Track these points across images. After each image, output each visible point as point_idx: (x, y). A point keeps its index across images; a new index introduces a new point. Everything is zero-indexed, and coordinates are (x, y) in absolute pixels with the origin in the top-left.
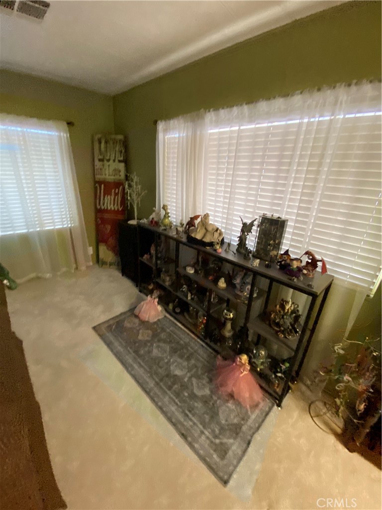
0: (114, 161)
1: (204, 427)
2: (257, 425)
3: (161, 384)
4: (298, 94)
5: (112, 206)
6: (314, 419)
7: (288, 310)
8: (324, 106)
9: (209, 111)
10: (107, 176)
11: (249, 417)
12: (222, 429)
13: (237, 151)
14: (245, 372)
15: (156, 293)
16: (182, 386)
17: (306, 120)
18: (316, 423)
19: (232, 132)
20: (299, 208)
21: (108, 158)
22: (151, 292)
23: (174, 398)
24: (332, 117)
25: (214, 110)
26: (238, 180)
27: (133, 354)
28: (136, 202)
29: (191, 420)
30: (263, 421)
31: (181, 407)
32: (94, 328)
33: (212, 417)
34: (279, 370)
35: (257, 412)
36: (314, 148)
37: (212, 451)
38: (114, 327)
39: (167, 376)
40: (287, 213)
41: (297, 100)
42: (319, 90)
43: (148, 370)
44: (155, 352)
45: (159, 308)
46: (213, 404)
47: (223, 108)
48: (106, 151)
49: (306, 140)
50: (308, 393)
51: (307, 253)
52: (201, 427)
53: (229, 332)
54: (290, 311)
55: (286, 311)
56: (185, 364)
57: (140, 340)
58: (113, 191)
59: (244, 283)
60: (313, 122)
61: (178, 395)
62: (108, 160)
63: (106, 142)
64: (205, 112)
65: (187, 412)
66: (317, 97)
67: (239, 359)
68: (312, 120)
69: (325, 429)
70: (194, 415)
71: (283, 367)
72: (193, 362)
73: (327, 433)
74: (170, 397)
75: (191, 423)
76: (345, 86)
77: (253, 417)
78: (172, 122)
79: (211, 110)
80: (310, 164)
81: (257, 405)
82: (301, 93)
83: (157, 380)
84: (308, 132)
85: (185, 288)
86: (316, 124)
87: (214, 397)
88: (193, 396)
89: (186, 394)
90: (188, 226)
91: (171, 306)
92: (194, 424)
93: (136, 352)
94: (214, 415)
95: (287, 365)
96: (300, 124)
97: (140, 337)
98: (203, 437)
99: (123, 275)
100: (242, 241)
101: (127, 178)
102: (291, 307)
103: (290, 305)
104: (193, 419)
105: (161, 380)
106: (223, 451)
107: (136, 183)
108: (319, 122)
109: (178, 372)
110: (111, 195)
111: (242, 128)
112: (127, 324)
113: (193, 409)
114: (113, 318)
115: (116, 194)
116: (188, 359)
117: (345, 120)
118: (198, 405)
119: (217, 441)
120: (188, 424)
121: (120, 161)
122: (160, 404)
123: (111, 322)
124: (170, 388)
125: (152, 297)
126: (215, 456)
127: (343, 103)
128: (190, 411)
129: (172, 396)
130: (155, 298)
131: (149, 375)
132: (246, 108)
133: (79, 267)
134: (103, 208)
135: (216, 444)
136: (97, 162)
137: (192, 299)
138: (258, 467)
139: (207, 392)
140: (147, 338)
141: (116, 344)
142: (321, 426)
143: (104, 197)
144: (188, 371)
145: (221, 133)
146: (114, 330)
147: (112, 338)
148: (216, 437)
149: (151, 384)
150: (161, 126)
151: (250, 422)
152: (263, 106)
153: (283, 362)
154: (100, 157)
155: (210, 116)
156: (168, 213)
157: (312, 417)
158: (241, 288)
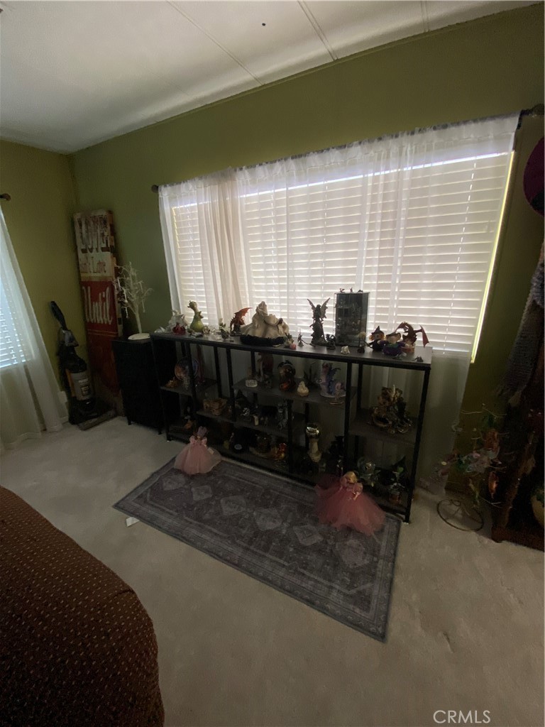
0: (97, 249)
1: (330, 581)
2: (392, 552)
3: (252, 548)
4: (356, 145)
5: (101, 317)
6: (449, 521)
7: (394, 398)
8: (388, 157)
9: (241, 169)
10: (93, 275)
11: (379, 546)
12: (352, 575)
13: (289, 218)
14: (358, 494)
15: (202, 431)
16: (281, 541)
17: (371, 175)
18: (452, 525)
19: (277, 195)
20: (380, 278)
21: (90, 247)
22: (191, 432)
23: (278, 559)
24: (399, 170)
25: (248, 167)
26: (295, 255)
27: (196, 522)
28: (137, 306)
29: (309, 578)
30: (396, 544)
31: (290, 568)
32: (117, 506)
33: (335, 566)
34: (393, 480)
35: (385, 537)
36: (384, 206)
37: (351, 607)
38: (148, 495)
39: (256, 535)
40: (366, 286)
41: (356, 151)
42: (380, 139)
43: (225, 535)
44: (227, 510)
45: (211, 451)
46: (331, 550)
47: (261, 165)
48: (88, 237)
49: (374, 198)
50: (430, 496)
51: (402, 326)
52: (326, 582)
53: (317, 454)
54: (396, 398)
55: (392, 399)
56: (274, 512)
57: (197, 502)
58: (100, 294)
59: (331, 381)
60: (378, 176)
61: (280, 554)
62: (91, 250)
63: (87, 224)
64: (236, 170)
65: (302, 570)
66: (380, 148)
67: (346, 480)
68: (377, 174)
69: (463, 528)
70: (311, 571)
71: (397, 474)
72: (284, 506)
73: (468, 531)
74: (272, 561)
75: (311, 582)
76: (408, 134)
77: (384, 544)
78: (183, 186)
79: (244, 167)
80: (383, 225)
81: (382, 530)
82: (360, 143)
83: (245, 545)
84: (375, 188)
85: (246, 411)
86: (381, 178)
87: (328, 541)
88: (301, 549)
89: (291, 550)
90: (233, 326)
91: (226, 444)
92: (316, 581)
93: (199, 519)
94: (336, 562)
95: (401, 469)
96: (365, 181)
97: (196, 498)
98: (335, 594)
99: (130, 424)
100: (318, 328)
101: (118, 272)
102: (396, 393)
103: (394, 392)
104: (312, 576)
105: (250, 542)
106: (363, 600)
107: (133, 277)
108: (386, 176)
109: (270, 525)
110: (98, 302)
111: (290, 188)
112: (169, 486)
113: (307, 564)
114: (142, 485)
115: (104, 300)
116: (276, 505)
117: (414, 172)
118: (312, 557)
119: (353, 592)
120: (309, 585)
121: (103, 250)
122: (261, 574)
123: (141, 491)
124: (266, 549)
125: (196, 438)
126: (357, 610)
127: (408, 153)
128: (305, 568)
129: (274, 558)
130: (201, 439)
131: (230, 542)
132: (292, 164)
133: (47, 428)
134: (92, 320)
135: (351, 596)
136: (81, 255)
137: (260, 423)
138: (414, 597)
139: (318, 539)
140: (206, 496)
141: (163, 517)
142: (458, 526)
143: (92, 305)
144: (284, 521)
145: (261, 197)
146: (151, 499)
147: (152, 512)
148: (350, 587)
149: (238, 553)
150: (165, 194)
151: (383, 552)
152: (314, 160)
153: (395, 468)
154: (83, 247)
155: (243, 177)
156: (200, 312)
157: (445, 520)
158: (329, 389)
